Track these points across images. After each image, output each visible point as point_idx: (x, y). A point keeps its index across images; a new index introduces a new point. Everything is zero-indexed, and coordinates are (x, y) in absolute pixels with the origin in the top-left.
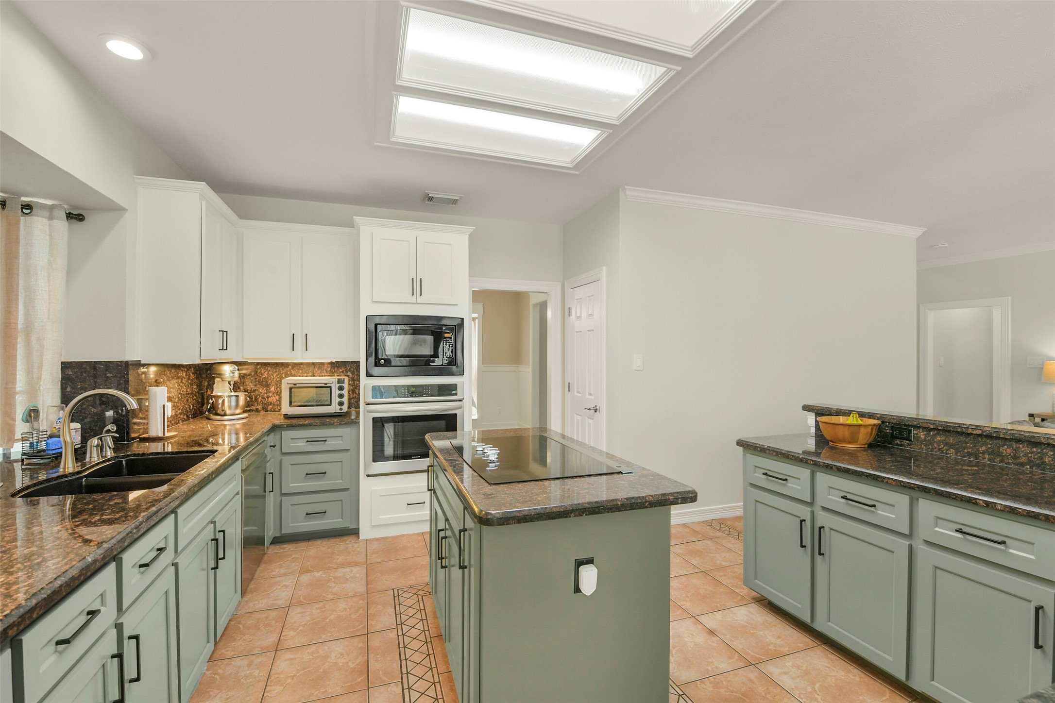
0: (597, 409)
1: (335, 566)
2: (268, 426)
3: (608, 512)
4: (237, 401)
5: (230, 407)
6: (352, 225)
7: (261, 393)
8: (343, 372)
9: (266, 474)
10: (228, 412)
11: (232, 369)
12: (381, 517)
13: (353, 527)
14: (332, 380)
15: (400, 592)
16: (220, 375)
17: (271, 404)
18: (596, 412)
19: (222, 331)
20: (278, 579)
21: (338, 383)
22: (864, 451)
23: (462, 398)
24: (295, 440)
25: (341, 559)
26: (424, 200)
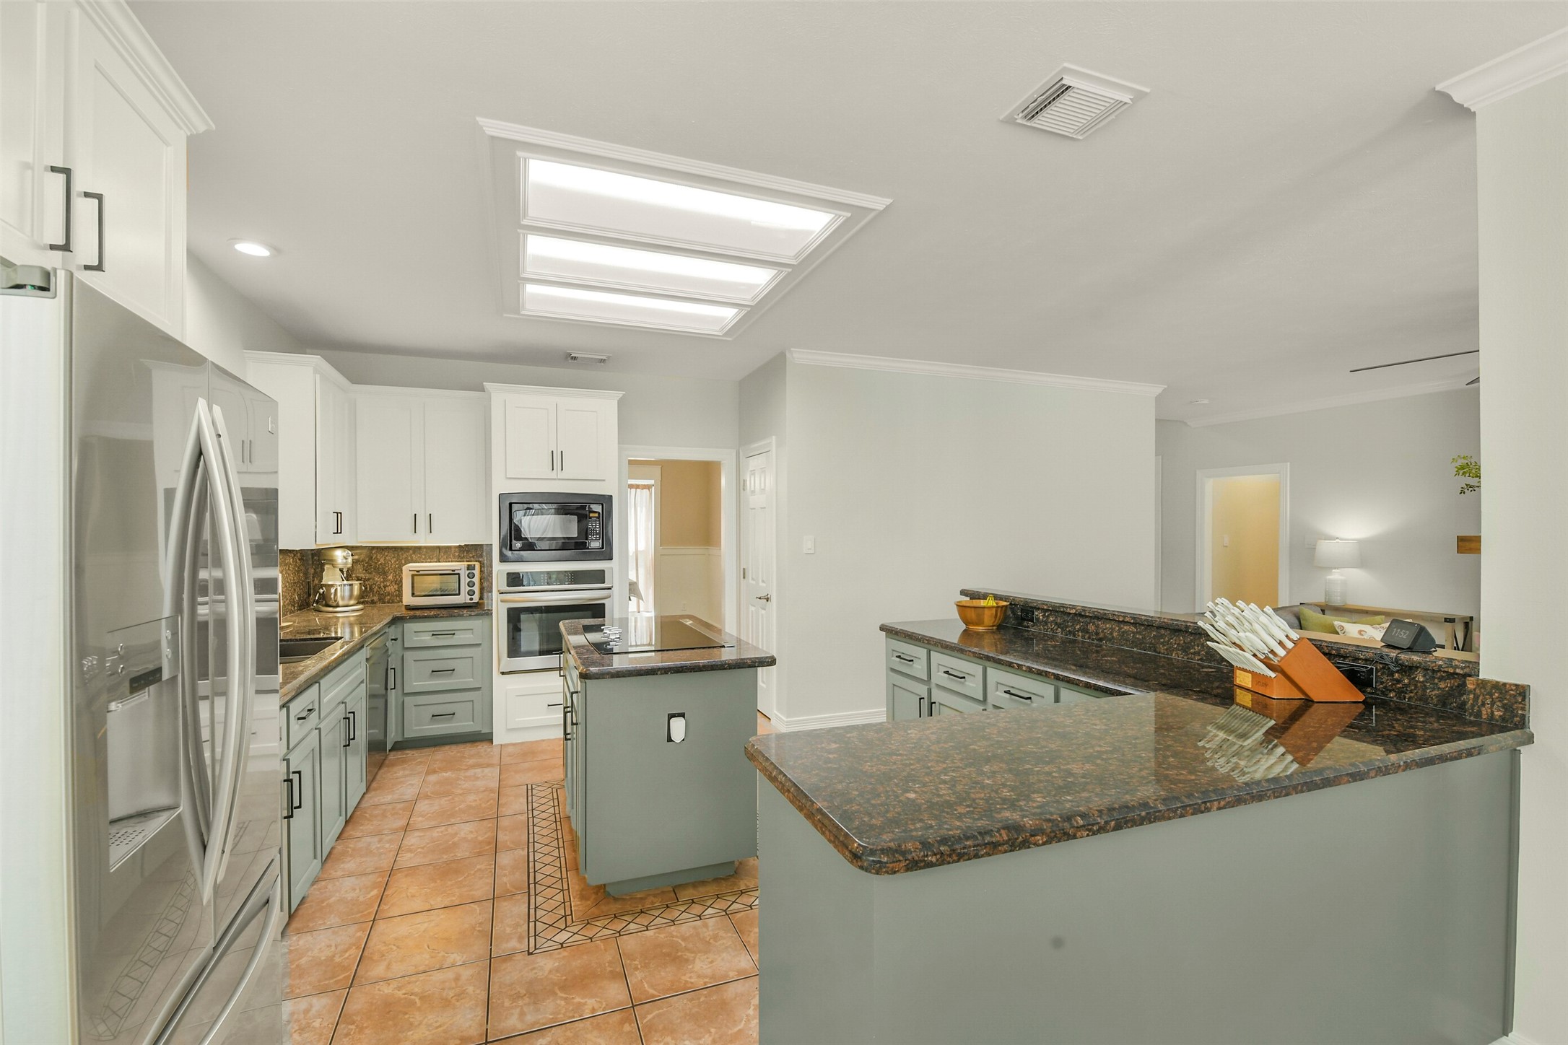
0: (768, 598)
1: (466, 768)
2: (388, 619)
3: (691, 672)
4: (351, 591)
5: (343, 598)
6: (483, 390)
7: (377, 582)
8: (473, 557)
9: (387, 670)
10: (341, 603)
11: (345, 554)
12: (517, 720)
13: (485, 731)
14: (460, 566)
15: (534, 786)
16: (332, 562)
17: (389, 594)
18: (767, 601)
19: (337, 513)
20: (402, 779)
21: (468, 569)
22: (993, 633)
23: (609, 586)
24: (418, 633)
25: (471, 762)
26: (566, 358)
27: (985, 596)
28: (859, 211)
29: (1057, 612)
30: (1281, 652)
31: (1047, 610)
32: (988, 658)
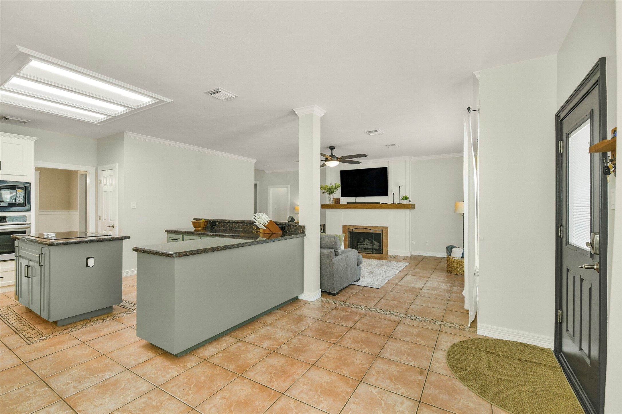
0: (114, 226)
3: (97, 242)
18: (113, 227)
22: (203, 228)
23: (30, 223)
26: (3, 118)
27: (201, 220)
28: (161, 101)
29: (222, 222)
30: (267, 223)
31: (220, 222)
32: (202, 234)
